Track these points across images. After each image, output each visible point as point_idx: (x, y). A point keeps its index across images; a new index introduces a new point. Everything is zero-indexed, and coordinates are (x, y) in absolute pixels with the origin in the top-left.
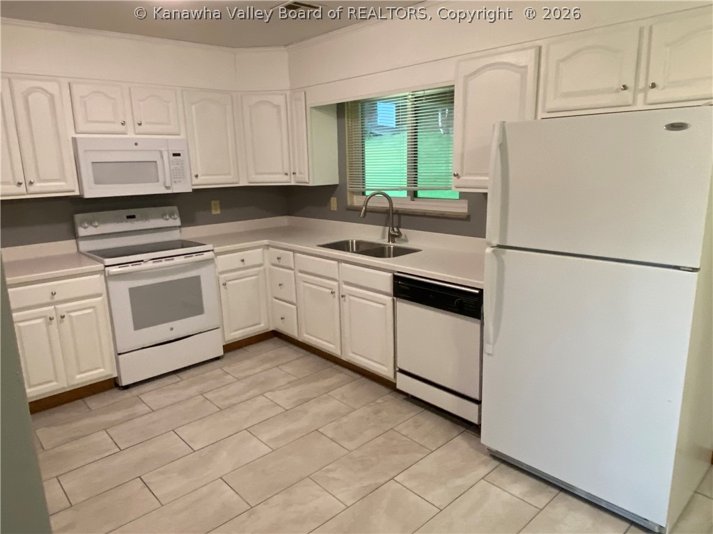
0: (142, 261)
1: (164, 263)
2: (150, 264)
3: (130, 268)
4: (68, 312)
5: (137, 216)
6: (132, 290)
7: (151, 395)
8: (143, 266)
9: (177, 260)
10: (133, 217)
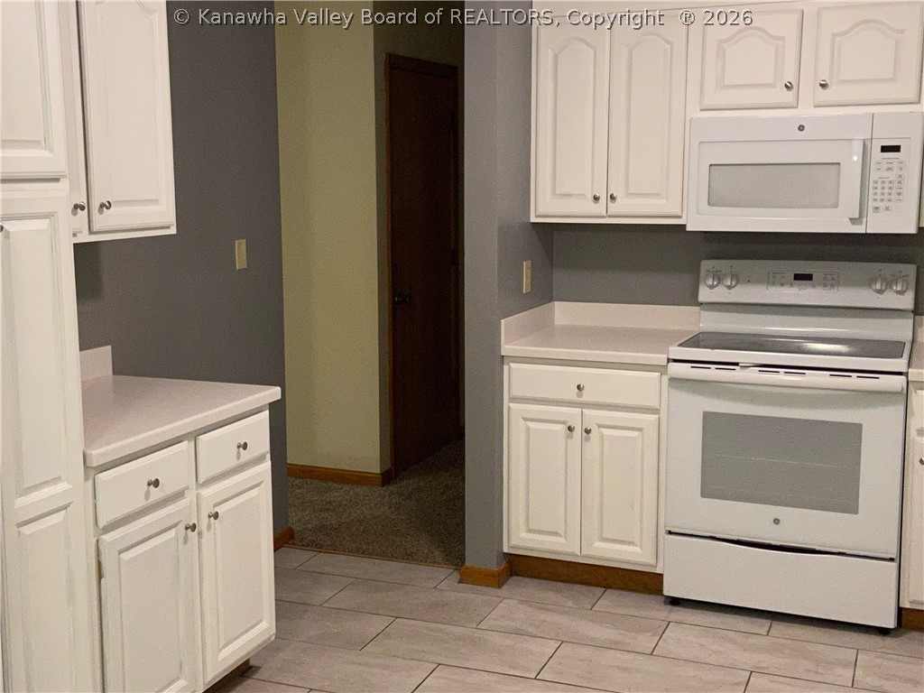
0: (737, 364)
1: (782, 377)
2: (754, 375)
3: (712, 373)
4: (600, 426)
5: (814, 278)
6: (709, 418)
7: (686, 634)
8: (737, 375)
9: (811, 378)
10: (808, 277)
